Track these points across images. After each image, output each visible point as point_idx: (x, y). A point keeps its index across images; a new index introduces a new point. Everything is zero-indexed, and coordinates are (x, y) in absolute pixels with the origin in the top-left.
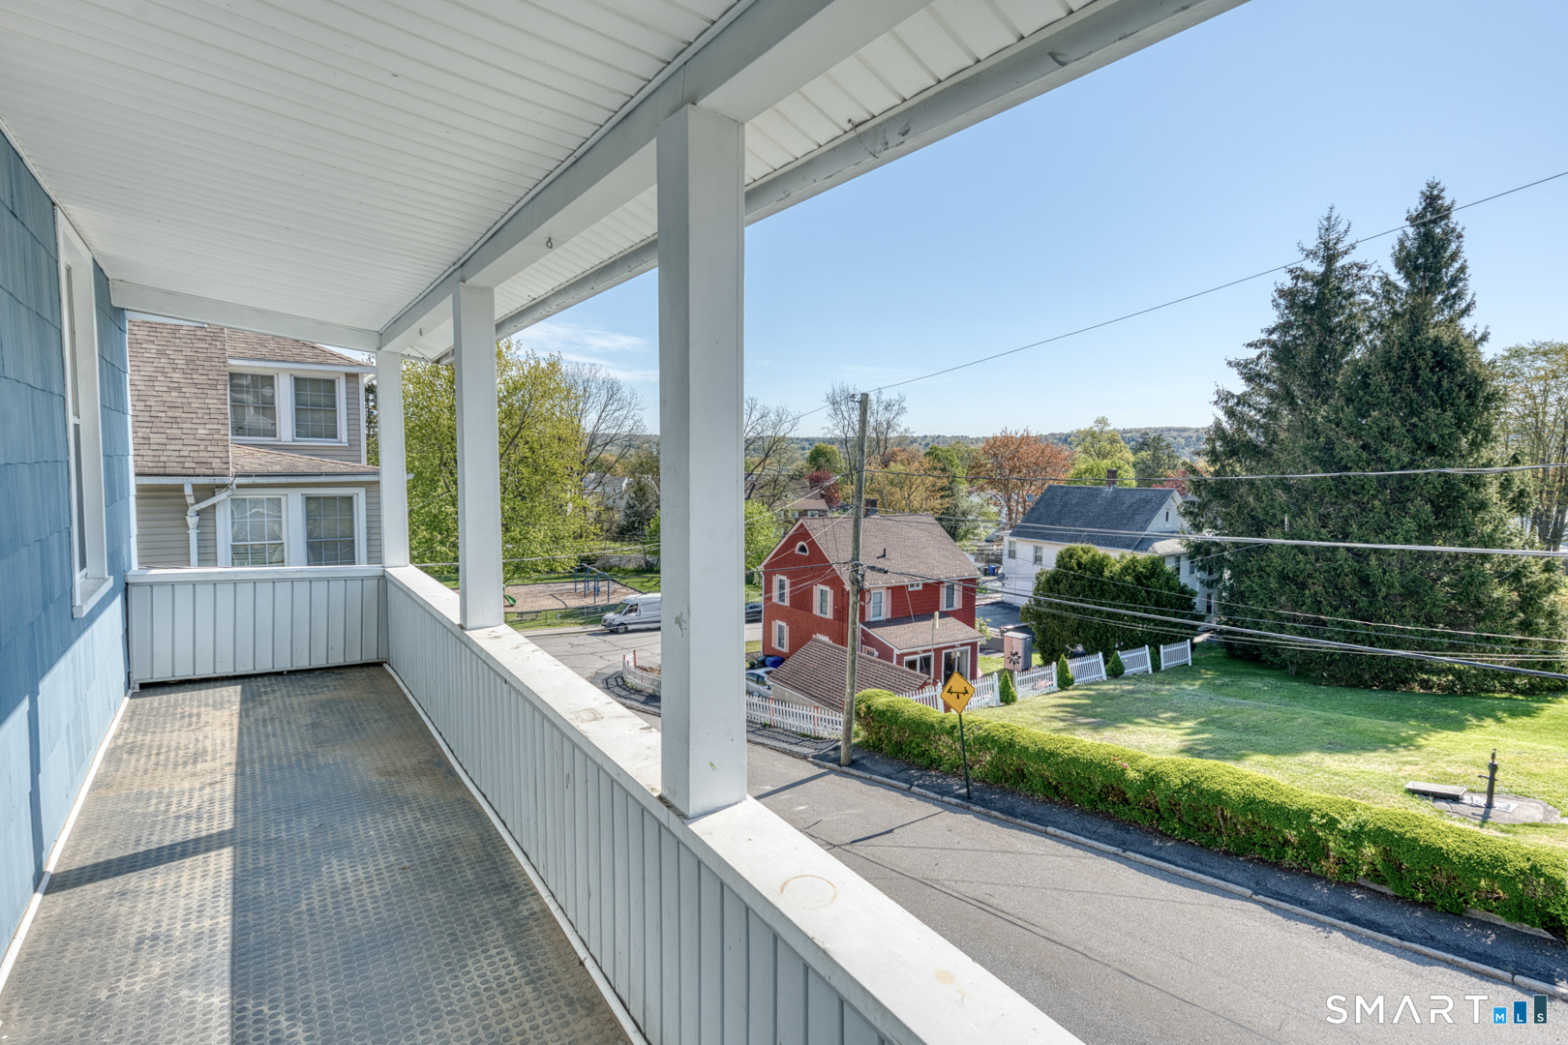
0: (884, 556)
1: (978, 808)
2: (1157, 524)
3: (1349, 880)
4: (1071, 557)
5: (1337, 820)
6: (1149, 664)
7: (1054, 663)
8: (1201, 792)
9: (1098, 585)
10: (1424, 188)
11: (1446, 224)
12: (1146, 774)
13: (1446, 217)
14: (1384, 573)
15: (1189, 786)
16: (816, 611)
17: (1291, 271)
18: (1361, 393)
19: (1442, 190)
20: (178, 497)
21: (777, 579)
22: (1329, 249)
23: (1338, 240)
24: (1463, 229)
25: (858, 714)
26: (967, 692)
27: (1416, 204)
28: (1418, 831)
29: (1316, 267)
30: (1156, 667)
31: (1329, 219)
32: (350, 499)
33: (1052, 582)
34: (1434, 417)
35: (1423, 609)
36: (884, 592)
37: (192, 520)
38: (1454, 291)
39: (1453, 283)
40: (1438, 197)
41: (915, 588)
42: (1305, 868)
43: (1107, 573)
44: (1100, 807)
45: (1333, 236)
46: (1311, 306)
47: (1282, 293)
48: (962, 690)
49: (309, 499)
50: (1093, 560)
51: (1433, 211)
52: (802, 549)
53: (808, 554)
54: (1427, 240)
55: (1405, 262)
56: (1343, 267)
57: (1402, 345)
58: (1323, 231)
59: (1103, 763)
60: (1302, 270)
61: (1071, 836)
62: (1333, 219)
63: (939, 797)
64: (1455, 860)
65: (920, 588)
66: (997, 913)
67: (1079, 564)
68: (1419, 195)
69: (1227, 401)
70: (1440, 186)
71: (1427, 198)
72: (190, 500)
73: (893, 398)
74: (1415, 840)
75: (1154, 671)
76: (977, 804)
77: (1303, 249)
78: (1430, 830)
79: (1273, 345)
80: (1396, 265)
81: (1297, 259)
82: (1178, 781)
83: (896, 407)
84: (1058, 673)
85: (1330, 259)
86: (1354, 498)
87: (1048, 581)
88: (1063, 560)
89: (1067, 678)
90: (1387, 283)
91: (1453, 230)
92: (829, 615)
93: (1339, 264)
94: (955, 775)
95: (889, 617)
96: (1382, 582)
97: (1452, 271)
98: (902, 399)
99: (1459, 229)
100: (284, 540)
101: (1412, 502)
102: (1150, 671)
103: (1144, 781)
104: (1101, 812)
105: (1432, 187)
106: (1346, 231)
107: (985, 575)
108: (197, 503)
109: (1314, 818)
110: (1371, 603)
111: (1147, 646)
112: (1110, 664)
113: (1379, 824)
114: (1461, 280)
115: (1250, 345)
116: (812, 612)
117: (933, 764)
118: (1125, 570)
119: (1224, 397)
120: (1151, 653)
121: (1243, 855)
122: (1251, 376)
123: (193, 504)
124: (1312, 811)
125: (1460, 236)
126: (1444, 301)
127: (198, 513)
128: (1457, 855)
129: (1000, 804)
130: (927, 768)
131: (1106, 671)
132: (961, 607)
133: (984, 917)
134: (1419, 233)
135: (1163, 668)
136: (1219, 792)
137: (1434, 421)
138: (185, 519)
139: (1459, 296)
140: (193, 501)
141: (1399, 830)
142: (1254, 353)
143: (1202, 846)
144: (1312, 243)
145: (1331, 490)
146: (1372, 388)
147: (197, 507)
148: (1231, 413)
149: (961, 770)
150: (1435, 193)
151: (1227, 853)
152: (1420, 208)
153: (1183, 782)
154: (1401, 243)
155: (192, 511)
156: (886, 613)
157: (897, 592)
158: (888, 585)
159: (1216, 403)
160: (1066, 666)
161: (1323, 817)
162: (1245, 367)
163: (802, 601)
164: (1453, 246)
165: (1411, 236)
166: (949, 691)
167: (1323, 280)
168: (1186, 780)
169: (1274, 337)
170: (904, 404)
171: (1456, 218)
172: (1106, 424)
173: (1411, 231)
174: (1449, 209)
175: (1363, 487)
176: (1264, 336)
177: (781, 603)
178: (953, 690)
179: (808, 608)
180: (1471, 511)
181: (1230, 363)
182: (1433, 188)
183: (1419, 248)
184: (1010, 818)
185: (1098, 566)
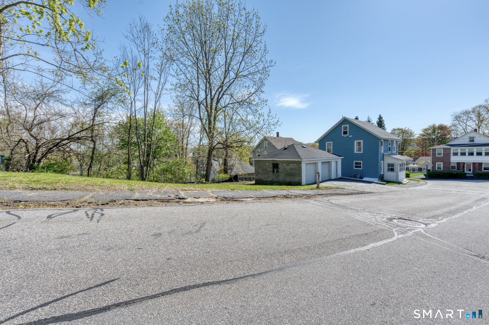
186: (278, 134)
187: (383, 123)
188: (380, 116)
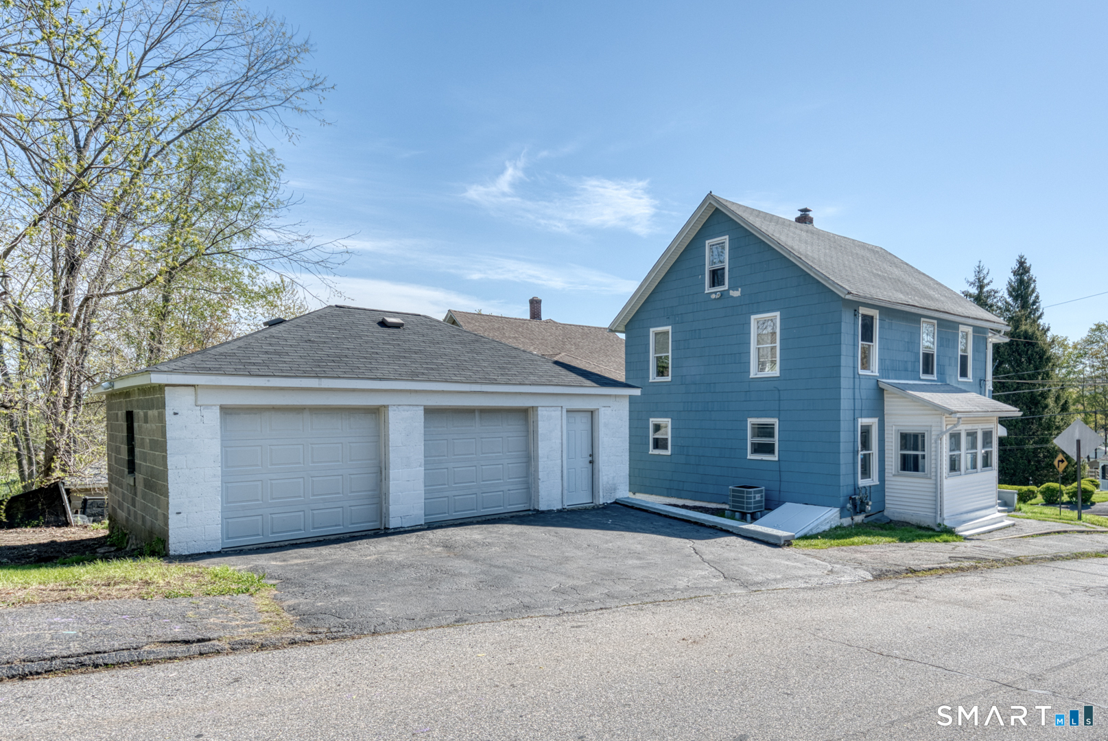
10: (1018, 258)
11: (1029, 275)
13: (1029, 272)
19: (1026, 260)
23: (984, 278)
24: (1036, 278)
27: (1015, 266)
29: (974, 291)
31: (979, 267)
38: (1035, 307)
39: (1034, 303)
40: (1024, 262)
51: (1022, 270)
54: (1021, 282)
55: (1012, 293)
56: (987, 291)
58: (977, 273)
60: (969, 291)
62: (981, 267)
68: (1016, 262)
70: (1025, 257)
77: (968, 282)
80: (1009, 294)
81: (966, 287)
85: (981, 287)
90: (1006, 302)
91: (1031, 278)
93: (985, 290)
97: (1033, 298)
99: (1034, 278)
105: (1021, 257)
106: (988, 273)
114: (1037, 302)
125: (1035, 281)
126: (1031, 312)
134: (1017, 279)
139: (1037, 310)
144: (972, 279)
146: (1001, 353)
150: (1023, 260)
152: (1017, 267)
154: (1010, 283)
164: (1032, 286)
165: (1014, 280)
167: (978, 297)
171: (1032, 273)
173: (1014, 277)
174: (1029, 268)
183: (1018, 286)
186: (535, 305)
187: (1033, 291)
188: (1021, 263)
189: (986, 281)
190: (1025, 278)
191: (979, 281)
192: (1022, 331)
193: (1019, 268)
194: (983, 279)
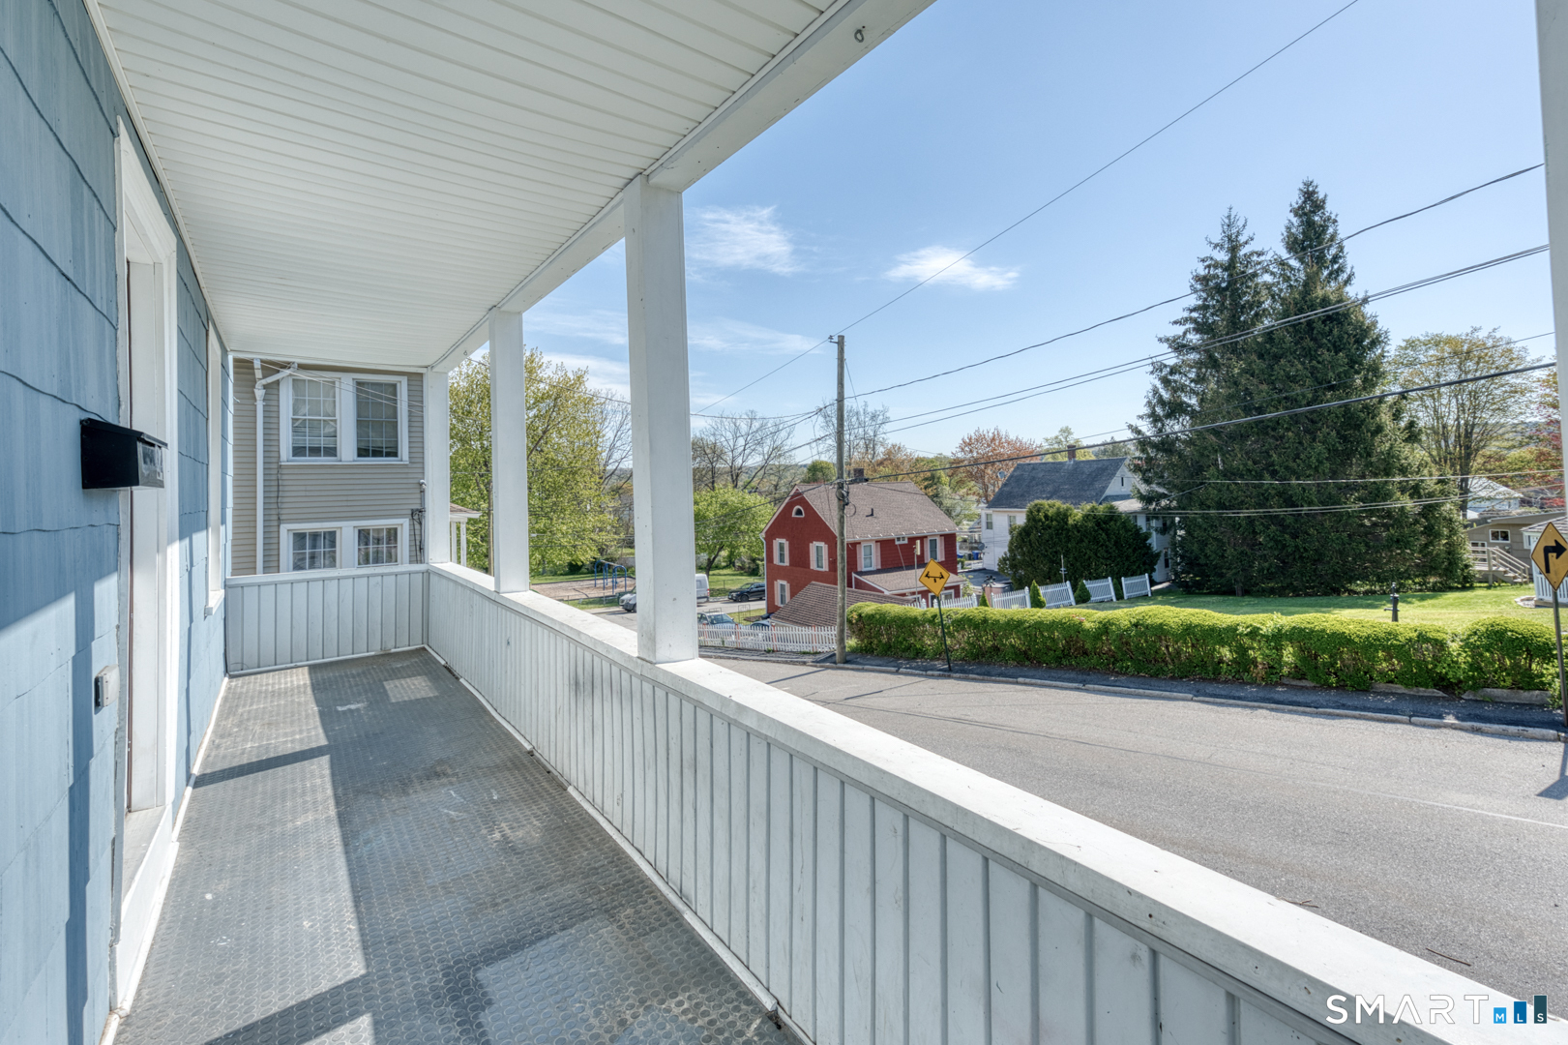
0: (872, 515)
1: (958, 675)
2: (1114, 487)
3: (1275, 680)
4: (1039, 511)
5: (1259, 629)
6: (1113, 594)
7: (1027, 588)
8: (1147, 627)
9: (1064, 532)
10: (1302, 186)
11: (1323, 213)
12: (1100, 622)
13: (1323, 207)
14: (1304, 491)
15: (1136, 625)
16: (813, 566)
17: (1203, 261)
18: (1268, 346)
19: (1317, 187)
20: (248, 374)
21: (777, 542)
22: (1233, 241)
23: (1238, 234)
24: (1336, 216)
25: (850, 622)
26: (942, 577)
27: (1296, 199)
28: (1325, 624)
29: (1222, 256)
30: (1120, 596)
31: (1229, 217)
32: (394, 386)
33: (1024, 534)
34: (1329, 359)
35: (1340, 521)
36: (873, 545)
37: (259, 393)
38: (1336, 266)
39: (1335, 259)
40: (1314, 192)
41: (901, 542)
42: (1238, 679)
43: (1071, 521)
44: (1064, 662)
45: (1234, 230)
46: (1223, 288)
47: (1198, 279)
48: (939, 575)
49: (359, 384)
50: (1058, 513)
51: (1310, 206)
52: (799, 512)
53: (804, 516)
54: (1309, 224)
55: (1294, 245)
56: (1245, 255)
57: (1296, 304)
58: (1225, 227)
59: (1064, 621)
60: (1212, 259)
61: (1039, 681)
62: (1232, 217)
63: (924, 673)
64: (1357, 640)
65: (906, 542)
66: (971, 723)
67: (1046, 516)
68: (1298, 192)
69: (1161, 371)
70: (1315, 184)
71: (1305, 193)
72: (258, 374)
73: (877, 409)
74: (1323, 631)
75: (1118, 599)
76: (957, 672)
77: (1211, 243)
78: (1334, 622)
79: (1195, 321)
80: (1287, 248)
81: (1208, 251)
82: (1127, 623)
83: (881, 417)
84: (1031, 597)
85: (1234, 250)
86: (1273, 433)
87: (1020, 534)
88: (1032, 518)
89: (1039, 600)
90: (1282, 264)
91: (1329, 218)
92: (825, 568)
93: (1243, 252)
94: (938, 659)
95: (879, 567)
96: (1303, 499)
97: (1333, 251)
98: (884, 412)
99: (1333, 217)
100: (337, 417)
101: (1320, 430)
102: (1114, 599)
103: (1099, 628)
104: (1066, 666)
105: (1308, 184)
106: (1244, 226)
107: (970, 559)
108: (264, 377)
109: (1241, 629)
110: (1296, 520)
111: (1109, 578)
112: (1077, 592)
113: (1294, 625)
114: (1340, 257)
115: (1175, 323)
116: (809, 567)
117: (919, 653)
118: (1086, 517)
119: (1158, 367)
120: (1114, 585)
121: (1186, 677)
122: (1179, 346)
123: (260, 379)
124: (1238, 625)
125: (1335, 221)
126: (1330, 274)
127: (265, 387)
128: (1358, 636)
129: (978, 671)
130: (914, 658)
131: (1075, 598)
132: (943, 559)
133: (960, 726)
134: (1302, 222)
135: (1126, 598)
136: (1161, 624)
137: (1330, 362)
138: (253, 393)
139: (1340, 270)
140: (261, 377)
141: (1309, 626)
142: (1179, 330)
143: (1151, 676)
144: (1217, 238)
145: (1252, 428)
146: (1277, 341)
147: (264, 382)
148: (1165, 381)
149: (943, 653)
150: (1311, 189)
151: (1173, 678)
152: (1300, 202)
153: (1130, 622)
154: (1288, 228)
155: (259, 384)
156: (876, 564)
157: (886, 545)
158: (877, 538)
159: (1152, 373)
160: (1038, 590)
161: (1248, 627)
162: (1174, 341)
163: (800, 558)
164: (1331, 230)
165: (1296, 224)
166: (927, 576)
167: (1230, 265)
168: (1134, 621)
169: (1195, 315)
170: (888, 415)
171: (1330, 208)
172: (1070, 433)
173: (1295, 221)
174: (1324, 201)
175: (1278, 423)
176: (1186, 314)
177: (782, 564)
178: (930, 575)
179: (806, 563)
180: (1369, 434)
181: (1160, 340)
182: (1308, 186)
183: (1303, 233)
184: (986, 677)
185: (1062, 517)
187: (1333, 239)
188: (1308, 194)
189: (1242, 239)
190: (1316, 218)
191: (1230, 239)
192: (1317, 298)
193: (1304, 202)
194: (1237, 236)
